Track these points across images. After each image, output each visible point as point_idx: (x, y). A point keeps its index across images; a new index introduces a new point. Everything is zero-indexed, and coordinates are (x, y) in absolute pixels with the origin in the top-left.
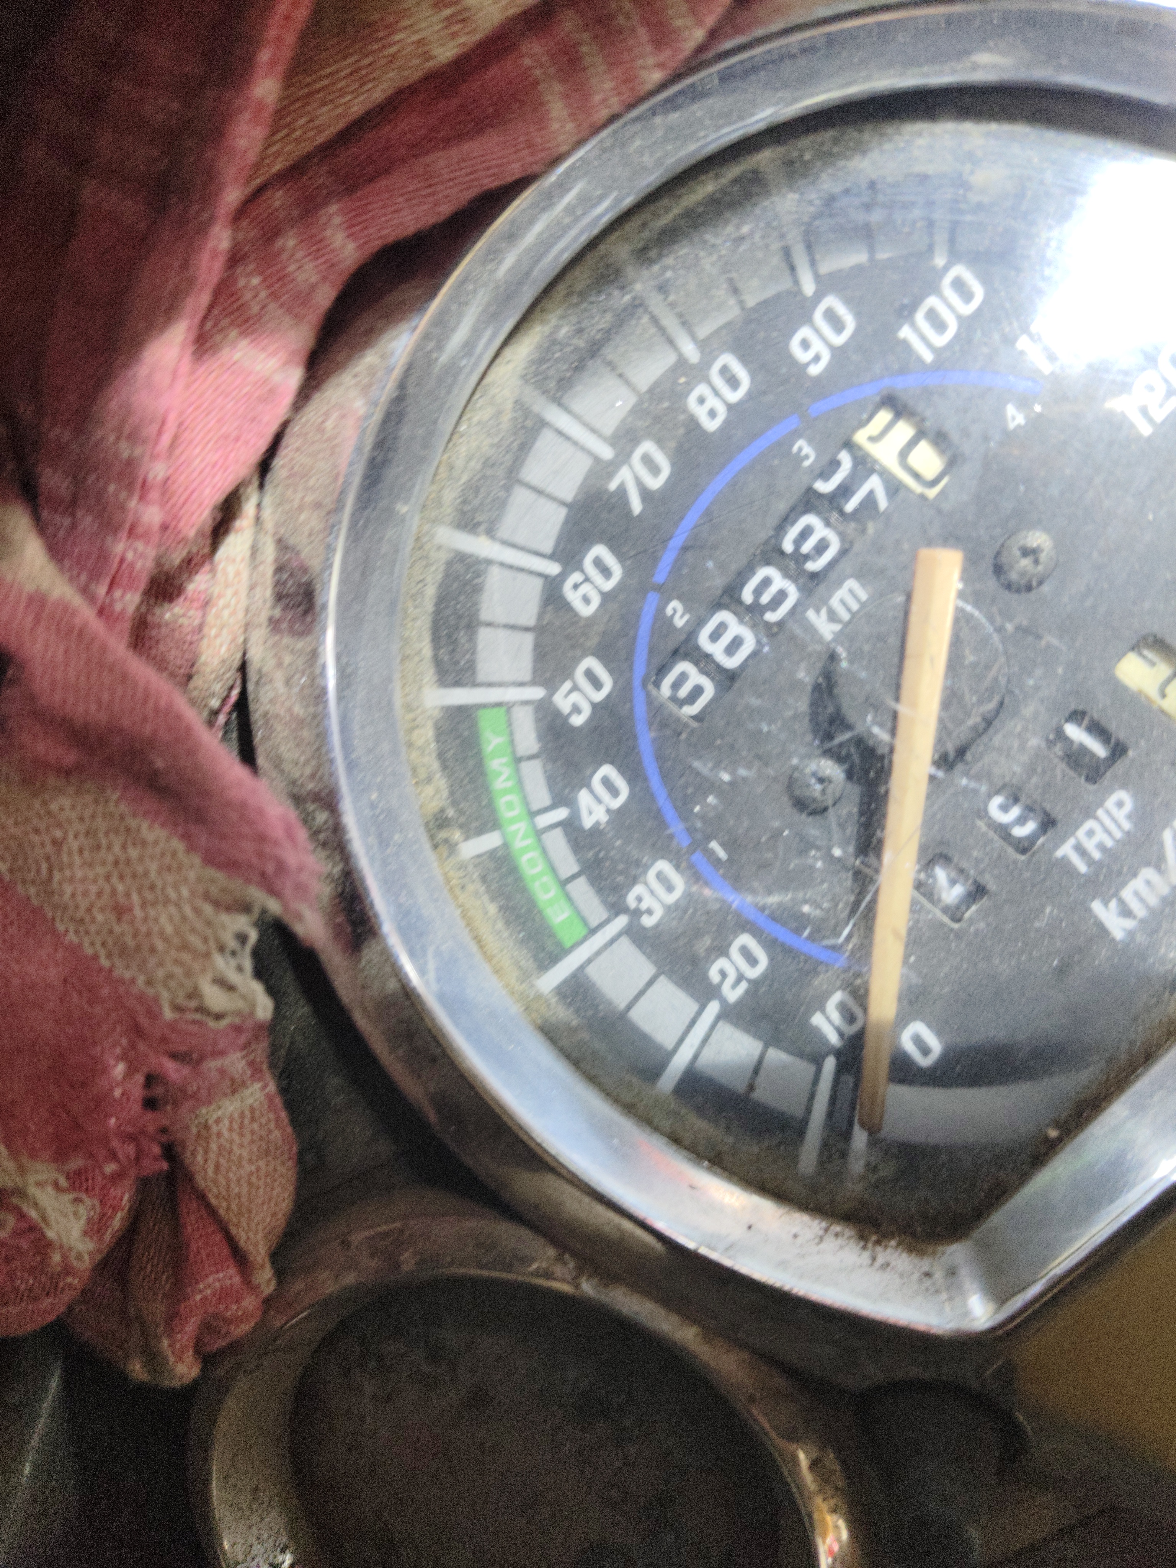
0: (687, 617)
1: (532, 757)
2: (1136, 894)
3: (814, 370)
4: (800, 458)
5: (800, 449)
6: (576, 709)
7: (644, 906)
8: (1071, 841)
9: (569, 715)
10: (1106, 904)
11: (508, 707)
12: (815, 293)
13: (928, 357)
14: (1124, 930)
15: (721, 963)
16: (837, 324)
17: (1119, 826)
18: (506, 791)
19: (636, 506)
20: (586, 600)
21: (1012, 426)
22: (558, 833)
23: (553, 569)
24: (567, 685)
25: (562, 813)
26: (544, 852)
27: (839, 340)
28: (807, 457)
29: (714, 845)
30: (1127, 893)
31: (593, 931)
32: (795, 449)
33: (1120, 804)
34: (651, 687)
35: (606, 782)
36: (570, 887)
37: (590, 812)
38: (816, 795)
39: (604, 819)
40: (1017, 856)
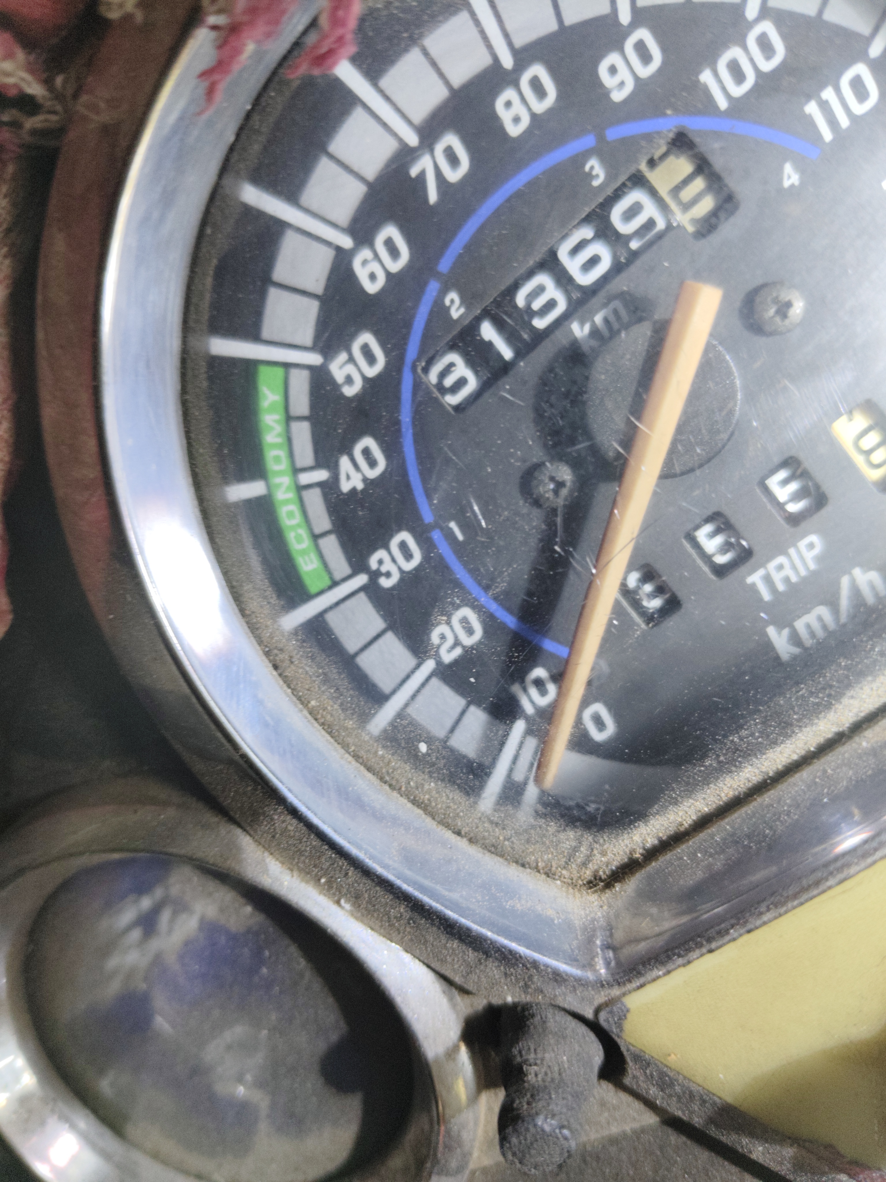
0: (462, 310)
1: (302, 418)
2: (808, 626)
3: (617, 97)
4: (590, 176)
5: (592, 167)
6: (349, 381)
7: (384, 569)
8: (761, 572)
9: (342, 384)
10: (779, 631)
11: (287, 367)
12: (630, 22)
13: (723, 104)
14: (790, 653)
15: (443, 628)
16: (645, 57)
17: (806, 566)
18: (275, 446)
19: (433, 195)
20: (373, 277)
21: (786, 184)
22: (317, 492)
23: (346, 242)
24: (344, 356)
26: (303, 506)
27: (645, 72)
28: (597, 176)
29: (453, 525)
30: (800, 625)
31: (335, 583)
32: (587, 168)
33: (811, 546)
34: (420, 371)
35: (367, 453)
36: (321, 541)
37: (348, 477)
38: (550, 495)
39: (360, 486)
40: (713, 577)
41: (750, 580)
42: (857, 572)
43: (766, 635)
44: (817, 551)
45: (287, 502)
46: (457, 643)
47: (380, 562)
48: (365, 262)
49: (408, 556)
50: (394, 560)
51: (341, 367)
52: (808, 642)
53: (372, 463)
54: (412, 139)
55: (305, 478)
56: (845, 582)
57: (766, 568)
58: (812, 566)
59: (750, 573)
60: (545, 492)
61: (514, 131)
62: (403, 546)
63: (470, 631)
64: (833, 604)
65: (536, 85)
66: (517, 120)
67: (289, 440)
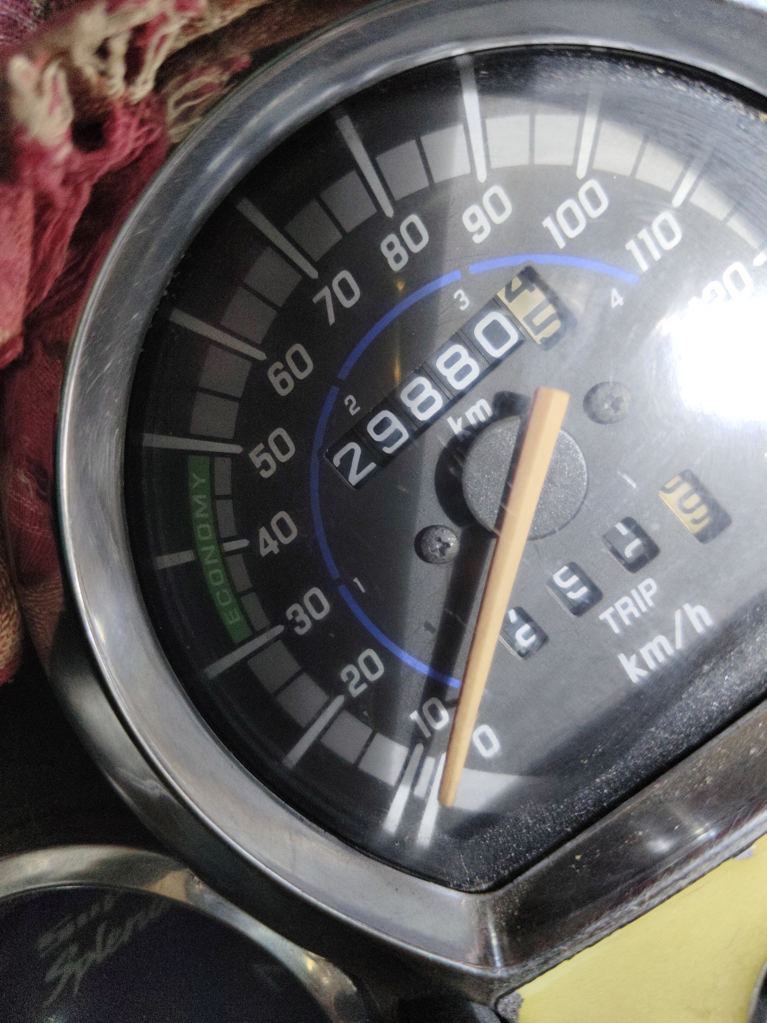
0: (359, 408)
1: (226, 497)
2: (651, 653)
3: (478, 239)
4: (457, 302)
5: (460, 296)
6: (265, 465)
7: (298, 619)
8: (611, 610)
9: (260, 469)
10: (628, 657)
11: (212, 455)
12: (486, 181)
13: (561, 244)
14: (639, 677)
15: (350, 668)
16: (500, 208)
17: (646, 604)
18: (203, 521)
19: (332, 320)
20: (284, 384)
21: (614, 305)
22: (239, 557)
23: (260, 355)
24: (261, 447)
25: (244, 543)
26: (227, 571)
27: (499, 220)
28: (464, 303)
29: (356, 580)
30: (644, 652)
31: (255, 634)
32: (455, 296)
33: (648, 588)
34: (325, 456)
35: (282, 524)
36: (243, 599)
37: (266, 545)
38: (438, 554)
39: (276, 551)
40: (572, 616)
41: (601, 617)
42: (687, 607)
43: (618, 662)
44: (653, 591)
45: (213, 566)
46: (363, 679)
48: (277, 372)
49: (319, 607)
50: (306, 612)
51: (258, 456)
52: (652, 665)
53: (286, 531)
54: (313, 274)
55: (229, 546)
56: (678, 616)
57: (614, 607)
58: (651, 603)
59: (602, 612)
60: (433, 551)
61: (396, 267)
62: (314, 600)
63: (373, 669)
64: (669, 633)
65: (413, 230)
66: (398, 258)
67: (215, 515)
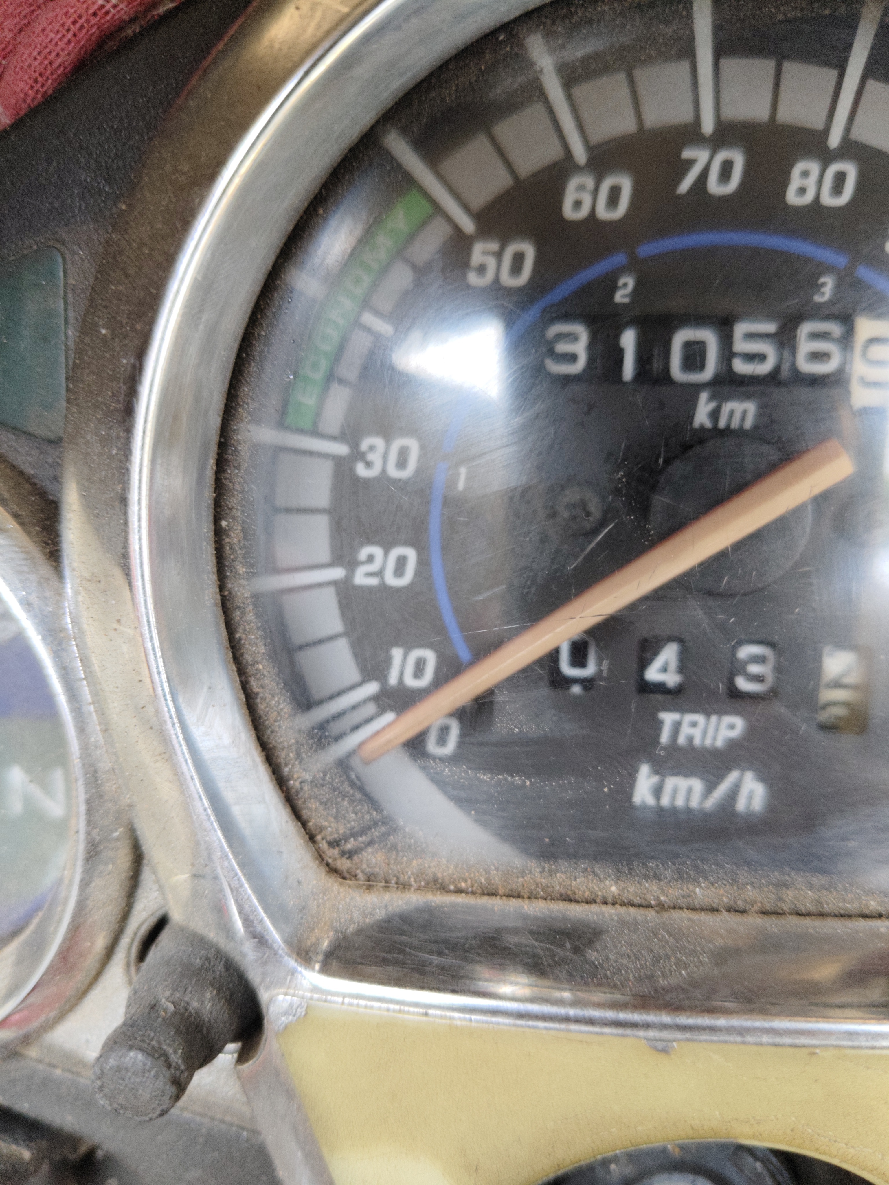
41: (663, 715)
42: (749, 775)
43: (637, 770)
44: (735, 734)
45: (334, 324)
46: (379, 574)
47: (372, 448)
48: (581, 188)
49: (402, 463)
50: (385, 457)
51: (484, 253)
52: (665, 801)
54: (708, 127)
55: (370, 320)
56: (733, 776)
57: (683, 716)
58: (719, 744)
59: (668, 711)
61: (792, 197)
62: (404, 452)
63: (399, 572)
64: (710, 786)
65: (840, 179)
66: (802, 191)
67: (383, 273)
